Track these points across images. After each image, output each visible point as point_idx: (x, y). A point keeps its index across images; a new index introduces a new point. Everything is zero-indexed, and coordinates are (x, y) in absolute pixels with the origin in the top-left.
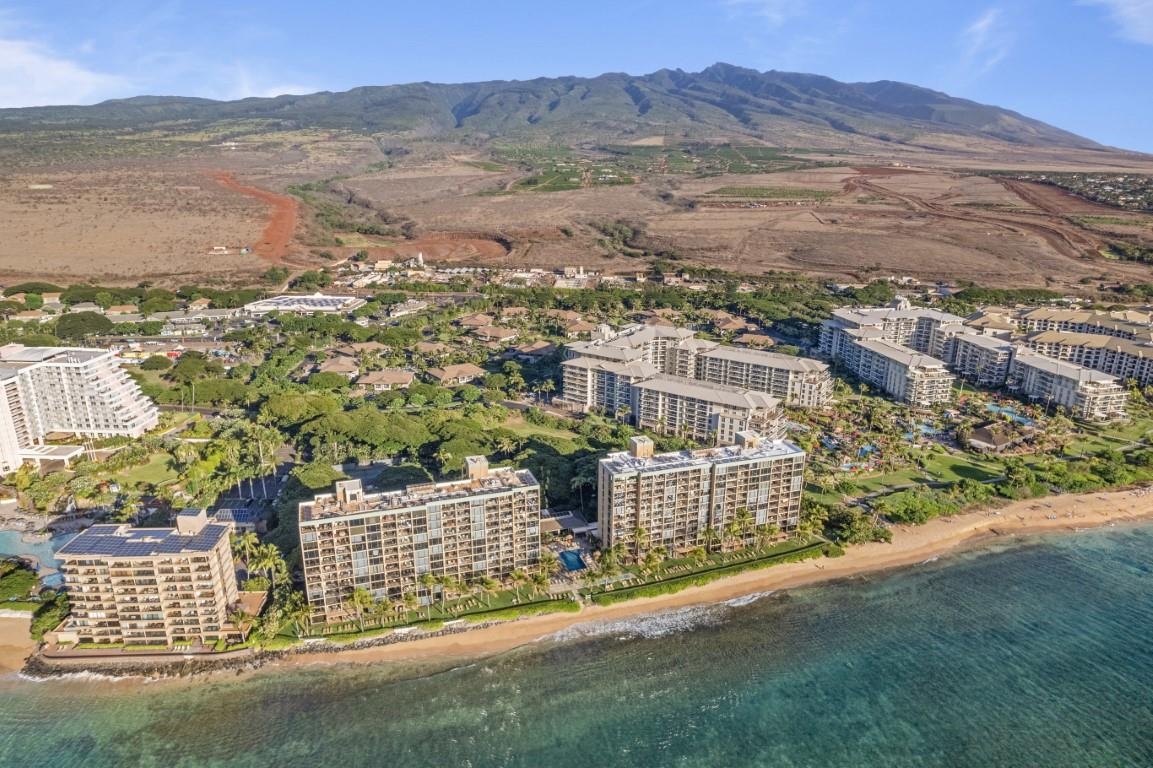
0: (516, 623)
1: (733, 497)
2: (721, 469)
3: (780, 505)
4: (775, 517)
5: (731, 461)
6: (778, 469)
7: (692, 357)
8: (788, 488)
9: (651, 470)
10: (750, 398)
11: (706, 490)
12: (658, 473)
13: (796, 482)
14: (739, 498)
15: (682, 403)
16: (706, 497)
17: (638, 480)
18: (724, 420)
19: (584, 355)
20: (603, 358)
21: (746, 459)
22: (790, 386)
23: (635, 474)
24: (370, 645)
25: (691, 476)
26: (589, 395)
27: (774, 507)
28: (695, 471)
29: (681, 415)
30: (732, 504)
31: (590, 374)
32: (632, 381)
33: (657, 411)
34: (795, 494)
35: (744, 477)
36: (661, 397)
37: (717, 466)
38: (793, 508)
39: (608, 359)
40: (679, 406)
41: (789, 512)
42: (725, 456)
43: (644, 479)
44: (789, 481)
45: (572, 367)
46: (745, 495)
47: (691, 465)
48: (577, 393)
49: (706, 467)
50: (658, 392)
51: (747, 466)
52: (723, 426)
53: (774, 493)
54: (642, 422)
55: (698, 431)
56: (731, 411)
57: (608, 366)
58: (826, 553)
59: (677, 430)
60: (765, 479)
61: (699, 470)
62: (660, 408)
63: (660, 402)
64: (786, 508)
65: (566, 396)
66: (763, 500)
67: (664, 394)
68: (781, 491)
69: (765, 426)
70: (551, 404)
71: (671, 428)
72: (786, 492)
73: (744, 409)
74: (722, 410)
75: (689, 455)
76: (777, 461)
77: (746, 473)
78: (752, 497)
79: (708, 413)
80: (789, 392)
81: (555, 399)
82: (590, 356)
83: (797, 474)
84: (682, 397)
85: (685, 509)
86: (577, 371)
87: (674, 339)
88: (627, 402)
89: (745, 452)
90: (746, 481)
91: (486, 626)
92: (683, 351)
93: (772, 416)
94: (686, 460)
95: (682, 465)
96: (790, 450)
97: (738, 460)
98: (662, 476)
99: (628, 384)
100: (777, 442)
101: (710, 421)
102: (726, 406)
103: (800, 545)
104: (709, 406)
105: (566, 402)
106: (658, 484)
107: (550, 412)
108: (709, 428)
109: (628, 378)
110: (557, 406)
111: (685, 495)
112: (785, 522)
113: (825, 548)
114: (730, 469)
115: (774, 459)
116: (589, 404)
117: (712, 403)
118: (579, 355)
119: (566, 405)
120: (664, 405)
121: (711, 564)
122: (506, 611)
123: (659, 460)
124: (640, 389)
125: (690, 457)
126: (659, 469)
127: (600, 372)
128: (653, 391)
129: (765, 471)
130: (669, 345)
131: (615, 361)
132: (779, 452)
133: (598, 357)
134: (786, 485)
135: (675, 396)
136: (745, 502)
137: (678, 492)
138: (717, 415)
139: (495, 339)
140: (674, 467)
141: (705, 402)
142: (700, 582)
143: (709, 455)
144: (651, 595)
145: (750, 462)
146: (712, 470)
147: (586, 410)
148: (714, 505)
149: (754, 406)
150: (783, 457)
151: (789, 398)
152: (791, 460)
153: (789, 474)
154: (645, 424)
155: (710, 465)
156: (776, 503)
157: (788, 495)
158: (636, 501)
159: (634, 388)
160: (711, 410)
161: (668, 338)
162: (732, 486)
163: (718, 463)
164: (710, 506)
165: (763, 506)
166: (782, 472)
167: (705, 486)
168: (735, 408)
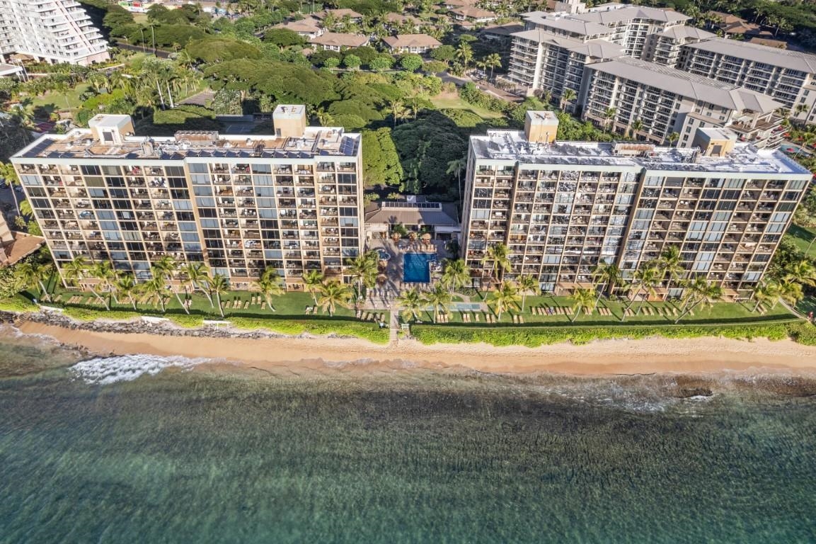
0: (297, 341)
1: (665, 225)
2: (654, 177)
3: (740, 251)
4: (725, 267)
5: (676, 168)
6: (754, 195)
7: (677, 48)
8: (761, 227)
9: (541, 161)
10: (737, 97)
11: (623, 207)
12: (550, 168)
13: (778, 221)
14: (675, 228)
15: (641, 95)
16: (621, 219)
17: (515, 174)
18: (691, 122)
19: (540, 26)
20: (560, 31)
21: (701, 169)
22: (800, 95)
23: (512, 164)
24: (110, 329)
25: (603, 181)
26: (536, 76)
27: (729, 252)
28: (612, 175)
29: (637, 110)
30: (661, 235)
31: (541, 49)
32: (588, 60)
33: (608, 101)
34: (770, 238)
35: (691, 198)
36: (617, 83)
37: (649, 173)
38: (760, 258)
39: (565, 33)
40: (637, 97)
41: (751, 263)
42: (667, 160)
43: (526, 173)
44: (766, 216)
45: (523, 40)
46: (685, 225)
47: (608, 164)
48: (524, 72)
49: (629, 170)
50: (614, 77)
51: (701, 181)
52: (689, 130)
53: (734, 230)
54: (588, 114)
55: (654, 133)
56: (705, 111)
57: (563, 42)
58: (795, 336)
59: (628, 128)
60: (723, 206)
61: (619, 175)
62: (613, 98)
63: (615, 91)
64: (748, 257)
65: (511, 75)
66: (713, 236)
67: (622, 80)
68: (748, 230)
69: (749, 136)
70: (494, 83)
71: (622, 126)
72: (755, 231)
73: (725, 110)
74: (692, 108)
75: (610, 150)
76: (756, 182)
77: (696, 193)
78: (696, 229)
79: (673, 110)
80: (797, 103)
81: (499, 78)
82: (546, 28)
83: (783, 207)
84: (643, 86)
85: (584, 229)
86: (527, 45)
87: (659, 22)
88: (577, 88)
89: (702, 160)
90: (693, 204)
91: (257, 336)
92: (666, 39)
93: (762, 125)
94: (604, 155)
95: (594, 162)
96: (783, 168)
97: (687, 169)
98: (556, 173)
99: (582, 65)
100: (765, 154)
101: (673, 122)
102: (700, 103)
103: (754, 314)
104: (676, 101)
105: (511, 82)
106: (548, 185)
107: (492, 92)
108: (670, 131)
109: (583, 57)
110: (500, 86)
111: (588, 208)
112: (739, 276)
113: (795, 327)
114: (671, 181)
115: (750, 178)
116: (535, 87)
117: (681, 98)
118: (533, 26)
119: (509, 86)
120: (618, 95)
121: (606, 314)
122: (288, 322)
123: (563, 150)
124: (594, 71)
125: (611, 153)
126: (554, 162)
127: (553, 48)
128: (609, 75)
129: (730, 194)
130: (652, 29)
131: (575, 35)
132: (762, 168)
133: (554, 30)
134: (758, 221)
135: (635, 84)
136: (682, 236)
137: (577, 202)
138: (684, 115)
139: (471, 18)
140: (578, 163)
141: (672, 95)
142: (578, 339)
143: (642, 155)
144: (497, 343)
145: (708, 176)
146: (639, 178)
147: (530, 93)
148: (631, 231)
149: (741, 106)
150: (769, 177)
151: (793, 110)
152: (782, 183)
153: (771, 205)
154: (591, 117)
155: (638, 169)
156: (734, 247)
157: (756, 238)
158: (508, 204)
159: (588, 69)
160: (678, 106)
161: (652, 22)
162: (667, 208)
163: (653, 168)
164: (624, 232)
165: (709, 247)
166: (759, 202)
167: (623, 199)
168: (712, 107)
